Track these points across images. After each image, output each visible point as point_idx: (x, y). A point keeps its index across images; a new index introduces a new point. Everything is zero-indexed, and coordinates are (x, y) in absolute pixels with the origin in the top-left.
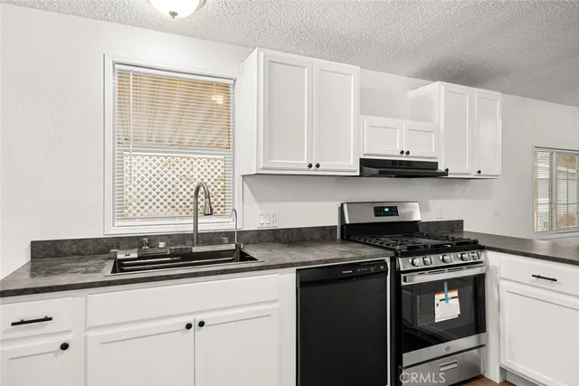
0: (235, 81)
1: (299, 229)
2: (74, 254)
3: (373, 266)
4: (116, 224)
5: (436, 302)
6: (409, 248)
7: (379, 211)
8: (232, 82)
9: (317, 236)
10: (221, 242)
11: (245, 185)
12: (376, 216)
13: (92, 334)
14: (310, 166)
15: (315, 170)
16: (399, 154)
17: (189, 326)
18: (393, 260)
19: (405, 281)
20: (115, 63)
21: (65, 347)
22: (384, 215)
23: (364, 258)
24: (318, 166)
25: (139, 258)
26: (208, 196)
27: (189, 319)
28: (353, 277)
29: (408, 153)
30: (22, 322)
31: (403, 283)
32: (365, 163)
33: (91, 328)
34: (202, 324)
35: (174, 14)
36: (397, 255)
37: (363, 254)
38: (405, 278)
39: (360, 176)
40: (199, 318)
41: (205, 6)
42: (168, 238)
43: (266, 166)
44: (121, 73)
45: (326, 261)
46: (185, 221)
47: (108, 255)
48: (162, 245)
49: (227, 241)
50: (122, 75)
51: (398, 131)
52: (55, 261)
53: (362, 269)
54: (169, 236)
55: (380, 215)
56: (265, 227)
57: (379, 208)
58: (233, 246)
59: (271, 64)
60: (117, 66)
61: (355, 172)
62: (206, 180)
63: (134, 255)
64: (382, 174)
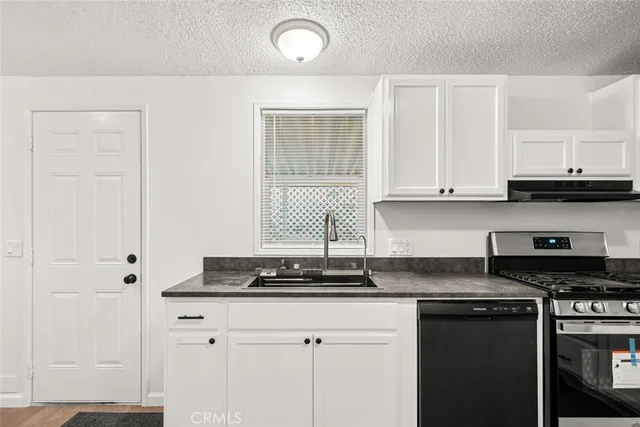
0: (367, 110)
1: (437, 259)
2: (232, 270)
3: (515, 306)
4: (264, 246)
5: (615, 362)
6: (574, 289)
7: (541, 242)
8: (364, 112)
9: (458, 267)
10: (350, 268)
11: (377, 212)
12: (536, 248)
13: (233, 335)
14: (442, 191)
15: (449, 196)
16: (566, 173)
17: (307, 341)
18: (546, 302)
19: (562, 329)
20: (262, 110)
21: (212, 341)
22: (547, 248)
23: (502, 295)
24: (451, 191)
25: (277, 277)
26: (334, 223)
27: (308, 335)
28: (487, 316)
29: (580, 171)
30: (185, 318)
31: (559, 331)
32: (514, 186)
33: (232, 330)
34: (319, 341)
35: (300, 59)
36: (551, 295)
37: (502, 291)
38: (562, 325)
39: (508, 201)
40: (318, 335)
41: (329, 47)
42: (304, 261)
43: (393, 193)
44: (267, 116)
45: (452, 295)
46: (317, 246)
47: (253, 273)
48: (296, 266)
49: (355, 267)
50: (269, 118)
51: (565, 145)
52: (217, 274)
53: (501, 308)
54: (305, 259)
55: (543, 248)
56: (398, 255)
57: (541, 238)
58: (361, 273)
59: (396, 90)
60: (264, 112)
61: (502, 196)
62: (334, 208)
63: (274, 274)
64: (534, 198)
